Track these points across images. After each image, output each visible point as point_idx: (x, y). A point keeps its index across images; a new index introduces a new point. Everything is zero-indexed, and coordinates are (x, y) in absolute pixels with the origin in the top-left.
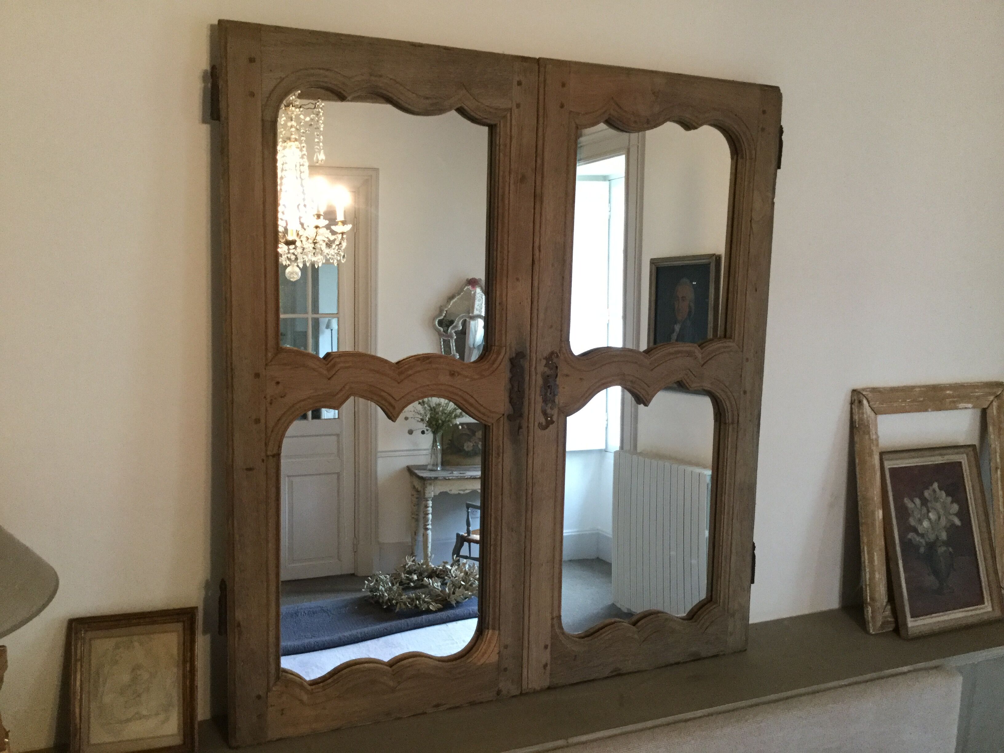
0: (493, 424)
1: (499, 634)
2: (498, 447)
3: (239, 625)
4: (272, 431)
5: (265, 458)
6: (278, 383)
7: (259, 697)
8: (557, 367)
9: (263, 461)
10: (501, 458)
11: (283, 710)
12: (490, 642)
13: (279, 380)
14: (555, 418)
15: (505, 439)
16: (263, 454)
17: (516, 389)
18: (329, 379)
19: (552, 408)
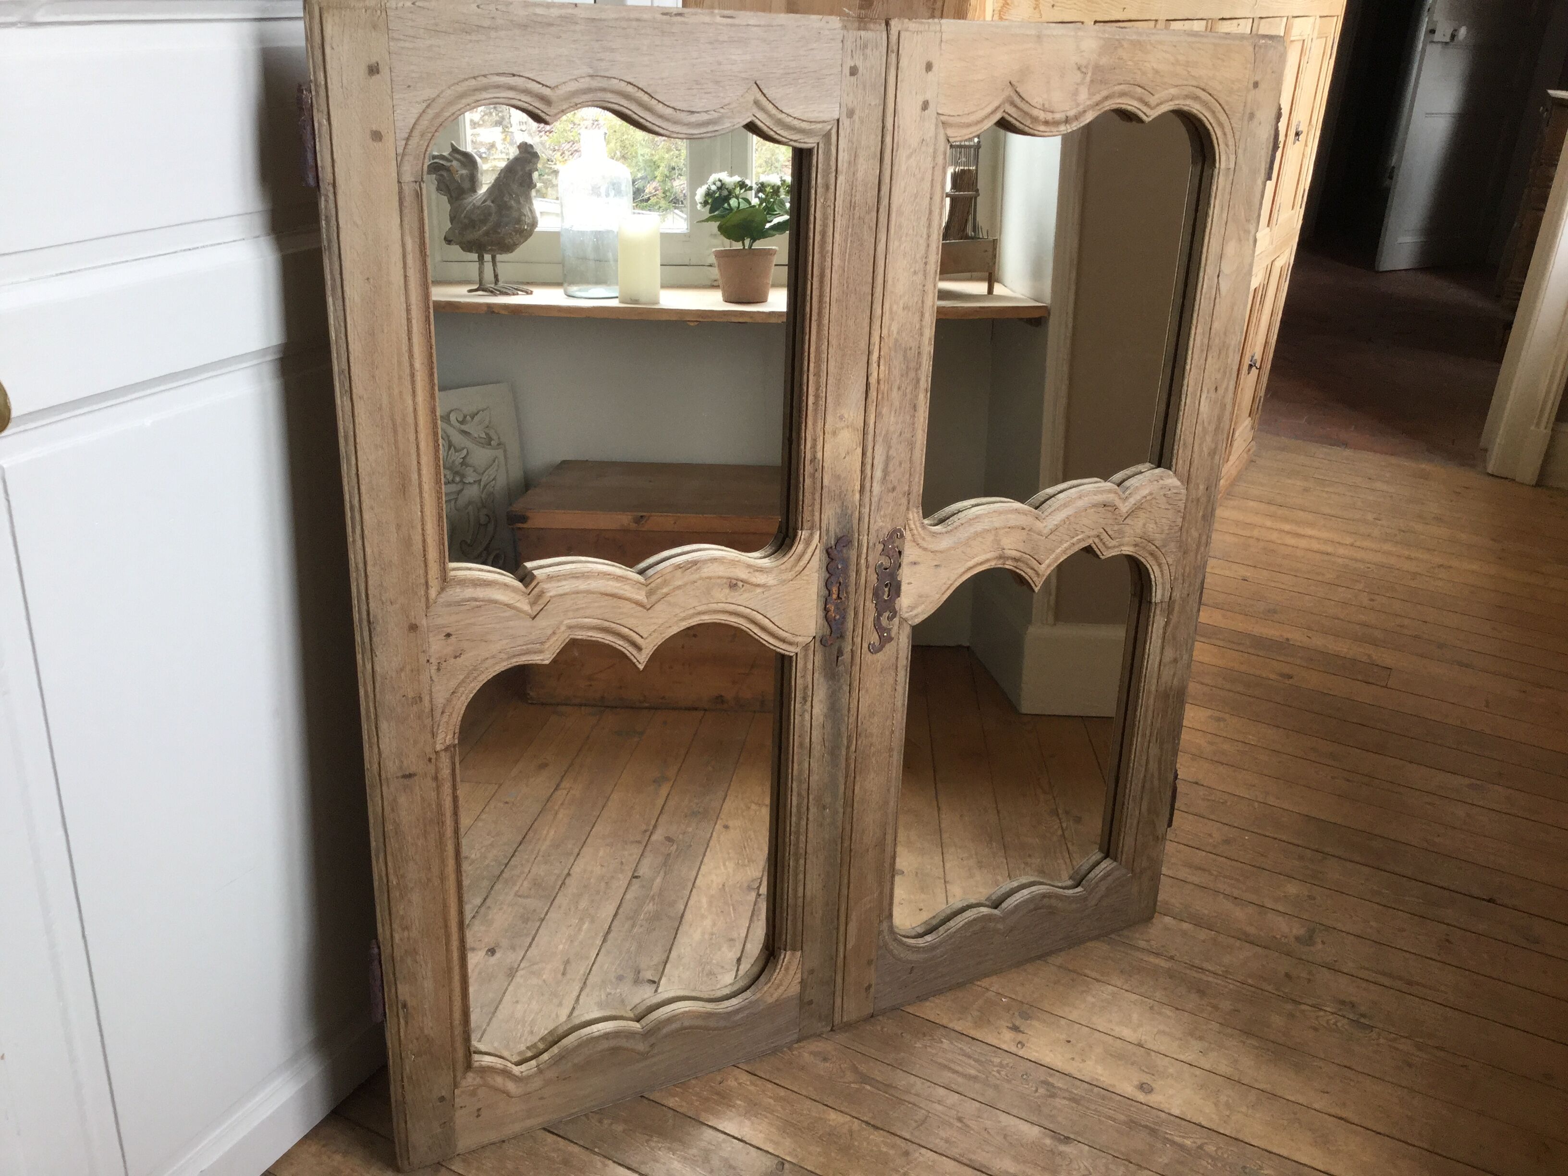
0: (797, 654)
1: (802, 956)
2: (806, 688)
3: (405, 1006)
4: (443, 713)
5: (433, 756)
6: (448, 635)
7: (442, 1099)
8: (900, 553)
9: (430, 760)
10: (809, 703)
11: (479, 1110)
12: (787, 969)
13: (449, 630)
14: (893, 634)
15: (816, 675)
16: (428, 750)
17: (835, 596)
18: (534, 618)
19: (890, 619)
